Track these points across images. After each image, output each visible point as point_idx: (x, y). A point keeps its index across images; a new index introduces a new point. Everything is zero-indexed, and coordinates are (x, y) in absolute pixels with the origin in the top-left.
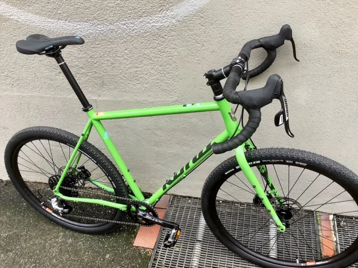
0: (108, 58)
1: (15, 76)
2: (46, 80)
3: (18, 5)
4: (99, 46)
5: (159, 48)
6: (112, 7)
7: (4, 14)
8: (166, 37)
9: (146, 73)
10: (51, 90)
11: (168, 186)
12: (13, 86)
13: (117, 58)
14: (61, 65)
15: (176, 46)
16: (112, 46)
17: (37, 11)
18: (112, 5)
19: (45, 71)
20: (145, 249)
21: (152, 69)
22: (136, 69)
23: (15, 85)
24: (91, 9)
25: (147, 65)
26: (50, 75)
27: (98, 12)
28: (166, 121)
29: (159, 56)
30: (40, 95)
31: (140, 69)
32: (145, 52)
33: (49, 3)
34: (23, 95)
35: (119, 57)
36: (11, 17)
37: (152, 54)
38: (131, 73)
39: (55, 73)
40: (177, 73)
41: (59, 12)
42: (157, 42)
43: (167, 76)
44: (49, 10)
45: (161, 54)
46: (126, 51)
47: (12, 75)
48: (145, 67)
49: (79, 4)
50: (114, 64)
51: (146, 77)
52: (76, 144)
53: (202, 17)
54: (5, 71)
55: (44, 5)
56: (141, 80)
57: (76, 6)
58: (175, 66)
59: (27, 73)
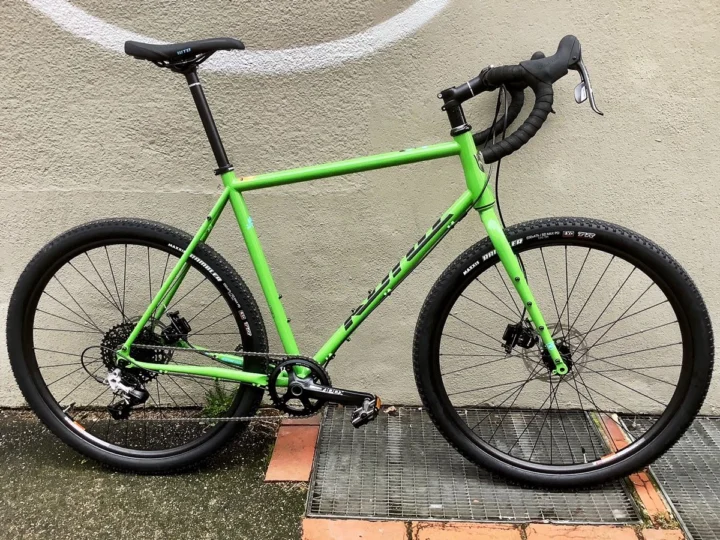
0: (250, 114)
1: (58, 151)
2: (120, 157)
3: (109, 16)
4: (239, 91)
5: (341, 94)
6: (275, 25)
7: (75, 31)
8: (355, 76)
9: (312, 139)
10: (125, 177)
11: (355, 319)
12: (46, 173)
13: (267, 113)
14: (195, 86)
15: (369, 92)
16: (261, 91)
17: (141, 27)
18: (274, 21)
19: (124, 140)
20: (289, 483)
21: (325, 132)
22: (297, 133)
23: (50, 170)
24: (238, 27)
25: (316, 126)
26: (131, 148)
27: (249, 33)
28: (336, 234)
29: (339, 109)
30: (100, 189)
31: (303, 133)
32: (317, 103)
33: (166, 14)
34: (62, 190)
35: (270, 111)
36: (88, 37)
37: (328, 106)
38: (286, 141)
39: (141, 143)
40: (365, 139)
41: (181, 30)
42: (339, 84)
43: (348, 145)
44: (163, 25)
45: (344, 105)
46: (284, 101)
47: (53, 149)
48: (312, 128)
49: (219, 18)
50: (258, 124)
51: (312, 147)
52: (189, 243)
53: (415, 44)
54: (40, 142)
55: (156, 17)
56: (301, 153)
57: (214, 21)
58: (363, 127)
59: (86, 144)
